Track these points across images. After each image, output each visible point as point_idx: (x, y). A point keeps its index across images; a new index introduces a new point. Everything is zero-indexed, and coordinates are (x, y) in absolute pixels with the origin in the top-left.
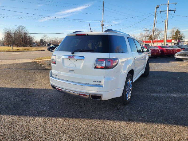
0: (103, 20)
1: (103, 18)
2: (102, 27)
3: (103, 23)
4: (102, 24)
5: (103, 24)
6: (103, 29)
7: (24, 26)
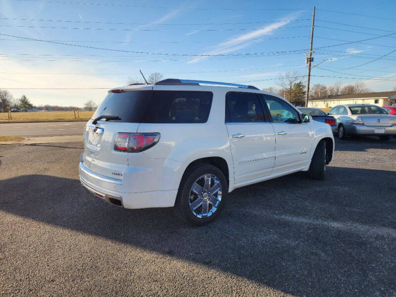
0: (312, 49)
1: (312, 44)
2: (309, 64)
3: (311, 55)
4: (308, 59)
5: (310, 58)
6: (310, 69)
7: (161, 74)
